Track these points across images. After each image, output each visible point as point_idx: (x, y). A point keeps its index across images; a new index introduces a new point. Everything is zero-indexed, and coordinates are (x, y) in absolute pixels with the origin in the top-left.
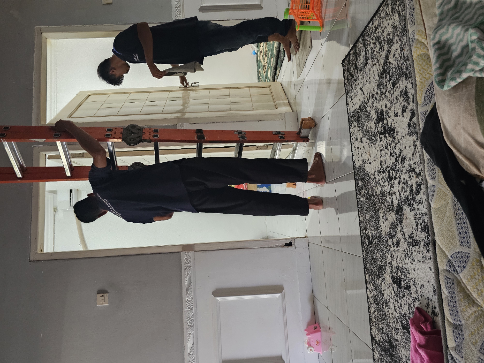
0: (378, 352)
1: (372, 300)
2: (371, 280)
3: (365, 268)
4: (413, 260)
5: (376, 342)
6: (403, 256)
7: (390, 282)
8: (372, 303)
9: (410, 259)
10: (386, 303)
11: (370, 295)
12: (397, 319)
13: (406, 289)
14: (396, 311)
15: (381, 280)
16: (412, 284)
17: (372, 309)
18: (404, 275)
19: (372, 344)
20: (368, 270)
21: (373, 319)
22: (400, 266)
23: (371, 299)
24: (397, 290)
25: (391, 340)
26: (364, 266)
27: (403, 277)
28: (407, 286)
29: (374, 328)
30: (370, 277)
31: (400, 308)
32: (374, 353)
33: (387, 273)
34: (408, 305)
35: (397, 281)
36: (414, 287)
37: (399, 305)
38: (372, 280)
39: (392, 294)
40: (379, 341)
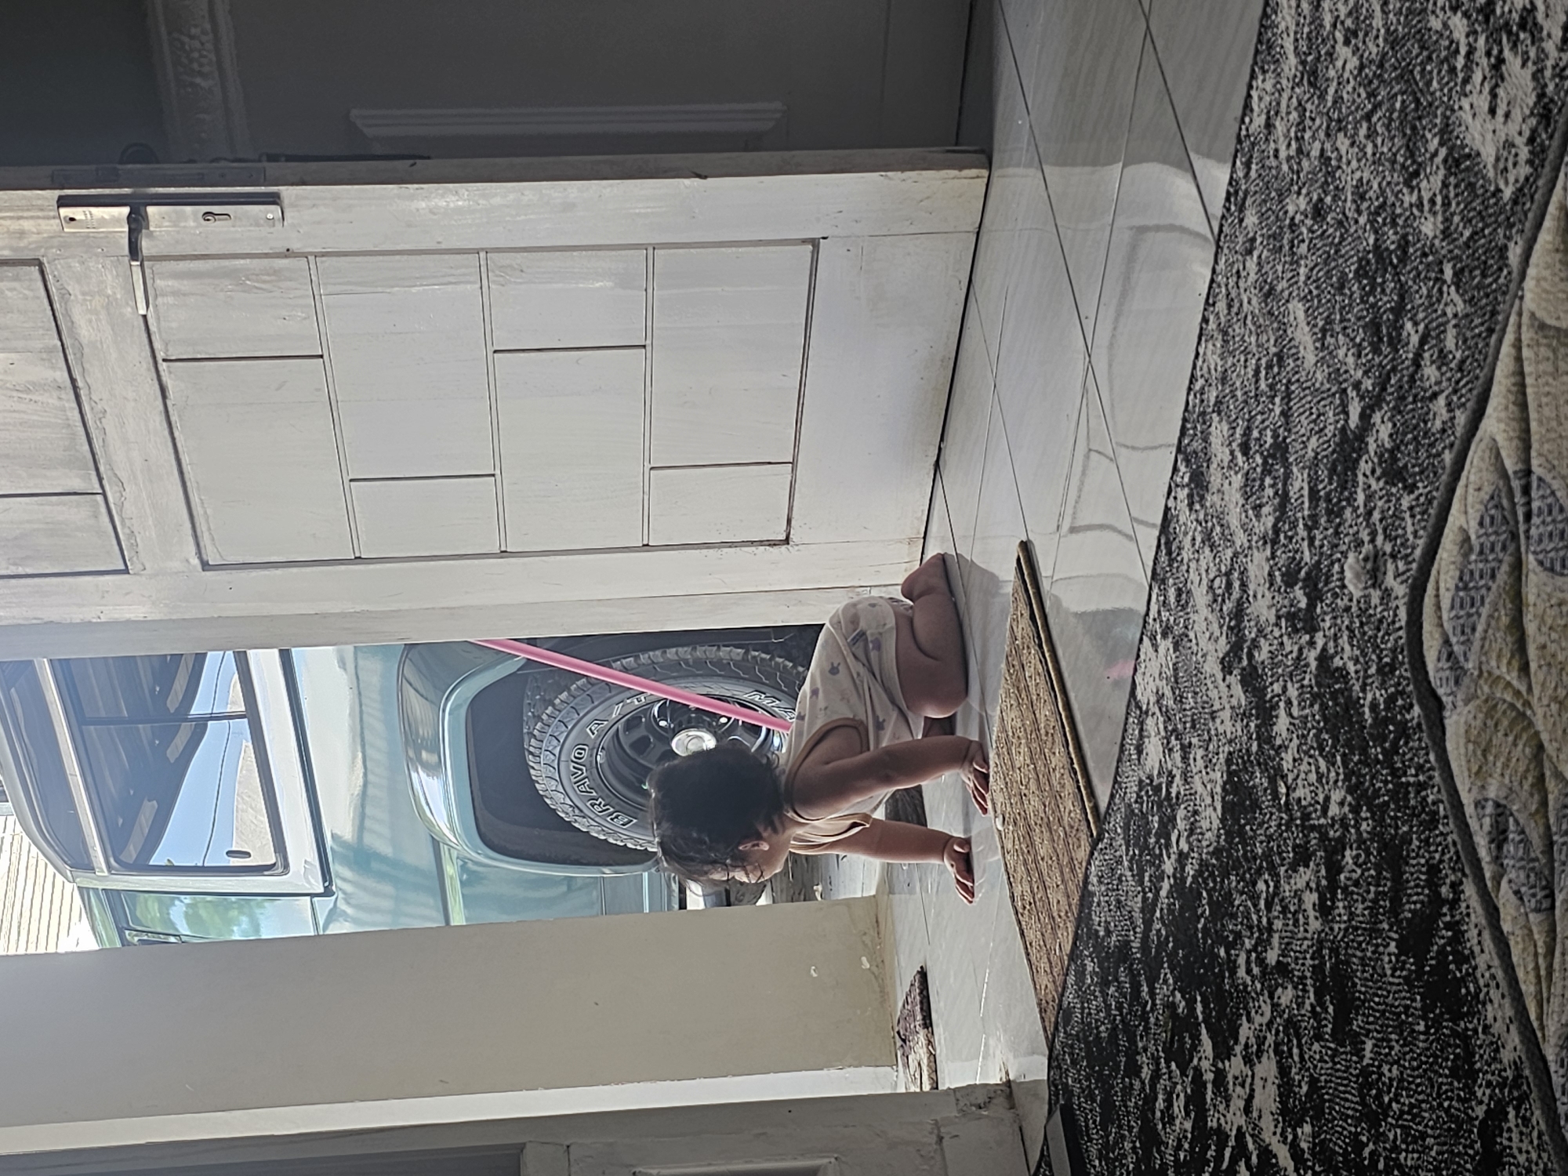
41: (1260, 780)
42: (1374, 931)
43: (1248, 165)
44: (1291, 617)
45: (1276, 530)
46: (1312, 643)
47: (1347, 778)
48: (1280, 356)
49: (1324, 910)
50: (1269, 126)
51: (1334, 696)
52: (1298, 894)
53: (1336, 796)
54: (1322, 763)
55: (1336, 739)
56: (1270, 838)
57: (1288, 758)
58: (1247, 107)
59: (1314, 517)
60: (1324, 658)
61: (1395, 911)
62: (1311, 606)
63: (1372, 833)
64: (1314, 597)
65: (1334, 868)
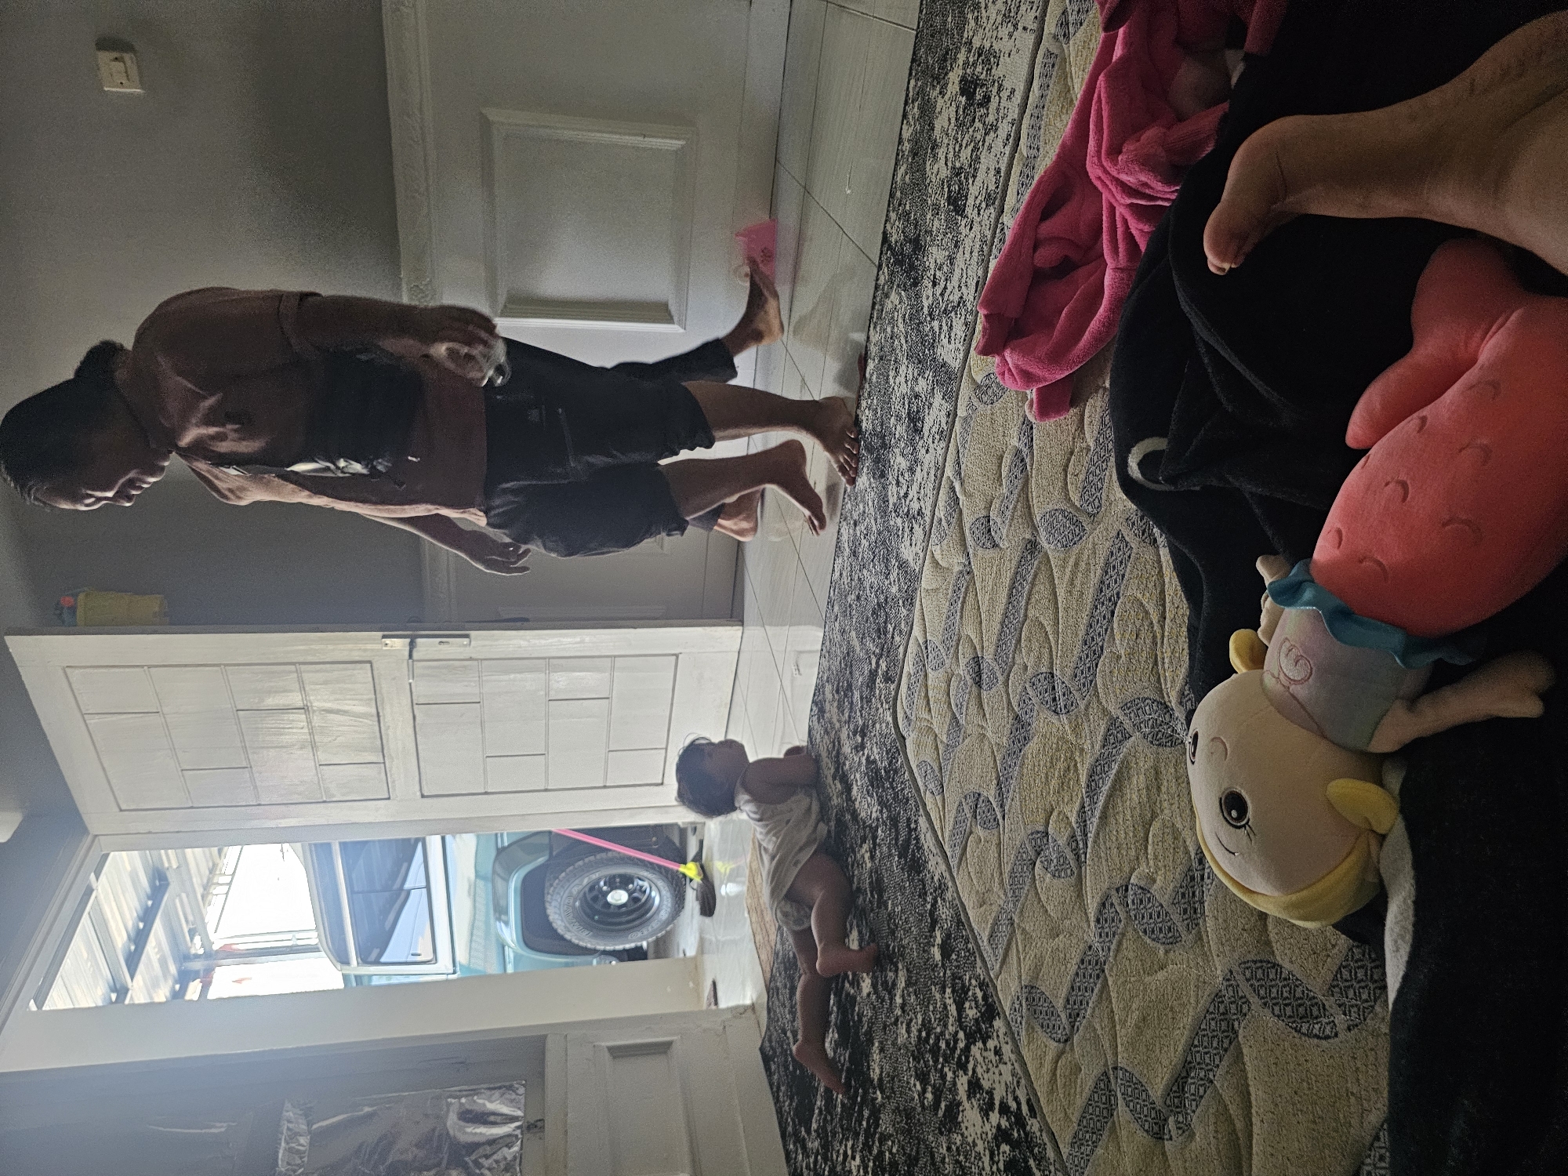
0: (888, 268)
1: (907, 146)
2: (918, 94)
3: (913, 61)
4: (1015, 27)
5: (890, 248)
6: (1000, 19)
7: (954, 93)
8: (906, 153)
9: (1010, 24)
10: (933, 149)
11: (906, 135)
12: (943, 184)
13: (980, 105)
14: (946, 164)
15: (938, 89)
16: (995, 90)
17: (901, 171)
18: (988, 70)
19: (881, 253)
20: (919, 65)
21: (898, 194)
22: (987, 45)
23: (906, 144)
24: (964, 112)
25: (919, 235)
26: (914, 53)
27: (983, 77)
28: (984, 97)
29: (893, 216)
30: (919, 83)
31: (957, 155)
32: (881, 272)
33: (956, 69)
34: (972, 144)
35: (968, 87)
36: (997, 97)
37: (957, 149)
38: (921, 92)
39: (950, 123)
40: (896, 242)
41: (848, 817)
42: (890, 855)
43: (834, 591)
44: (856, 748)
45: (850, 717)
46: (863, 754)
47: (878, 800)
48: (848, 653)
49: (872, 857)
50: (841, 574)
51: (872, 771)
52: (863, 857)
53: (874, 810)
54: (869, 799)
55: (873, 787)
56: (852, 838)
57: (857, 803)
58: (833, 570)
59: (862, 707)
60: (868, 757)
61: (896, 843)
62: (863, 740)
63: (887, 818)
64: (863, 736)
65: (875, 838)
